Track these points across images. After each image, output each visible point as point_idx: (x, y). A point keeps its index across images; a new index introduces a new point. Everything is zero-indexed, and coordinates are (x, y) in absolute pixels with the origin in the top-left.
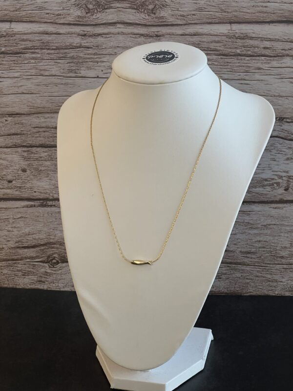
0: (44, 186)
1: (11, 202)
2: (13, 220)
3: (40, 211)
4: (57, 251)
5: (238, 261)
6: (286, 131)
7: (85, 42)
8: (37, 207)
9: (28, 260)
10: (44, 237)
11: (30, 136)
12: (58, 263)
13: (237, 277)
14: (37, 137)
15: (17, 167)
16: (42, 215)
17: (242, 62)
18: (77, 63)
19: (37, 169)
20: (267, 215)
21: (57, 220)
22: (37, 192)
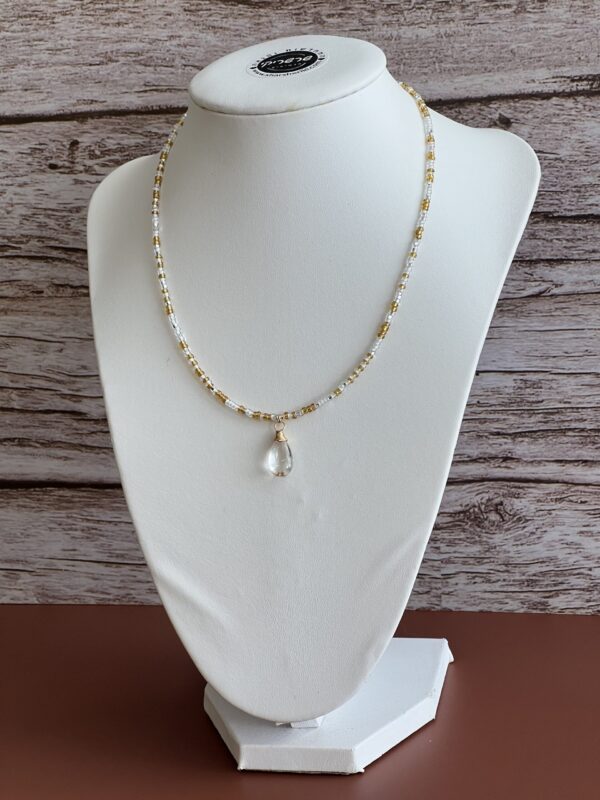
7: (504, 445)
18: (522, 401)
20: (108, 85)
21: (568, 45)
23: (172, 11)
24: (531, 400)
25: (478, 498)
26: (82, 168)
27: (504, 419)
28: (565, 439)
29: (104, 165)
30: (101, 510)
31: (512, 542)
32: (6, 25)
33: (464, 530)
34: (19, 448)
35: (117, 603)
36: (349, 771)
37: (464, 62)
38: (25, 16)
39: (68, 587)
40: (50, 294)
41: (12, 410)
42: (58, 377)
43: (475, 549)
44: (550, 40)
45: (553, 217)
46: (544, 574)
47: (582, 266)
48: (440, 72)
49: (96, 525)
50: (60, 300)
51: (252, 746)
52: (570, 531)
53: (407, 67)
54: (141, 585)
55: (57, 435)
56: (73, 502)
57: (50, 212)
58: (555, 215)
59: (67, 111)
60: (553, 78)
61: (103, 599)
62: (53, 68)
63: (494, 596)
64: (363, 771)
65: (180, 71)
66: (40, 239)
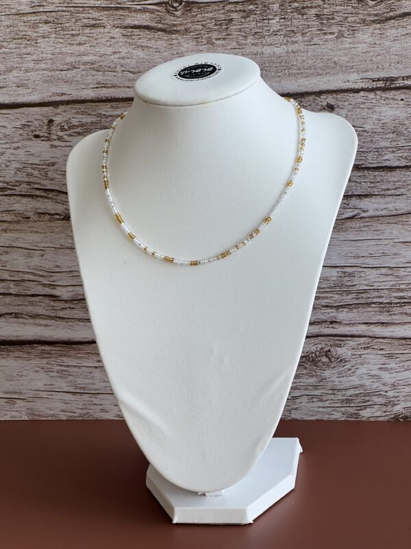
0: (389, 109)
3: (395, 71)
4: (369, 9)
5: (106, 13)
6: (59, 203)
7: (331, 314)
8: (399, 77)
10: (389, 31)
11: (409, 183)
14: (398, 181)
16: (392, 64)
18: (342, 285)
19: (399, 134)
20: (73, 83)
21: (370, 58)
22: (399, 99)
23: (115, 36)
24: (348, 284)
25: (315, 347)
26: (56, 137)
27: (331, 297)
28: (370, 309)
29: (70, 135)
30: (69, 358)
31: (336, 375)
32: (5, 44)
33: (305, 368)
34: (15, 319)
35: (80, 418)
36: (244, 522)
37: (304, 69)
38: (18, 39)
39: (48, 408)
40: (35, 219)
41: (10, 294)
42: (41, 273)
43: (312, 380)
44: (359, 55)
45: (362, 168)
46: (357, 395)
47: (380, 199)
48: (289, 76)
49: (66, 369)
50: (42, 223)
51: (182, 508)
52: (373, 368)
53: (267, 72)
54: (95, 407)
55: (41, 311)
56: (51, 354)
57: (35, 166)
58: (363, 166)
59: (46, 100)
60: (361, 79)
61: (71, 416)
62: (37, 72)
63: (325, 410)
64: (252, 522)
65: (120, 74)
66: (28, 183)
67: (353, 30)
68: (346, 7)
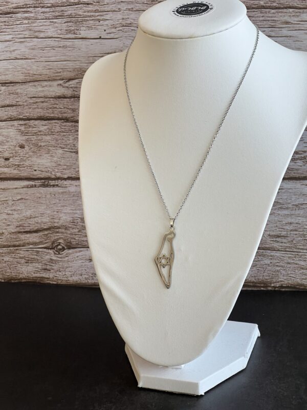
0: (45, 164)
1: (9, 181)
2: (13, 202)
3: (42, 191)
4: (62, 236)
8: (39, 187)
9: (31, 246)
10: (47, 221)
11: (27, 107)
12: (63, 249)
13: (266, 264)
14: (35, 108)
15: (14, 143)
16: (44, 197)
17: (267, 15)
18: (76, 22)
19: (36, 145)
20: (299, 193)
21: (61, 202)
22: (37, 171)
28: (51, 2)
29: (305, 152)
44: (69, 204)
45: (64, 119)
47: (48, 95)
58: (63, 121)
60: (66, 187)
67: (74, 223)
68: (80, 239)
